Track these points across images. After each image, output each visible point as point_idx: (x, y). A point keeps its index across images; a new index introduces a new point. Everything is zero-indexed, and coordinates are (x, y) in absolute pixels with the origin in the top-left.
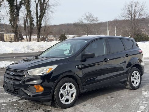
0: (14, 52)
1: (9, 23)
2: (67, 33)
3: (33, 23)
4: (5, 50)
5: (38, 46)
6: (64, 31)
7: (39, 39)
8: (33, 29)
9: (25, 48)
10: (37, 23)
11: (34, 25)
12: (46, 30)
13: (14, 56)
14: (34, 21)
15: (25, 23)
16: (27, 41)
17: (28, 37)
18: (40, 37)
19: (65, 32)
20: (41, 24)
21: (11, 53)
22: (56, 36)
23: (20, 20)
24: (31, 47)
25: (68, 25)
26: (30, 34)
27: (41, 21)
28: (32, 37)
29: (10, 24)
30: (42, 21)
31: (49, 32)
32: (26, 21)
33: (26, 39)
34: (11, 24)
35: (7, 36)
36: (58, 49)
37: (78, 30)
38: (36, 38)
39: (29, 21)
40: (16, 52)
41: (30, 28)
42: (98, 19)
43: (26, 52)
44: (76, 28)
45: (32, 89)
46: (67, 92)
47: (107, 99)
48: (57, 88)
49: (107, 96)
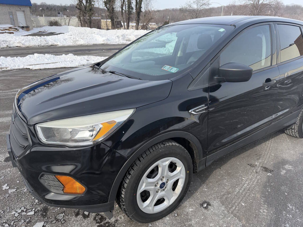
0: (105, 42)
1: (104, 5)
2: (172, 20)
3: (131, 7)
4: (96, 40)
6: (168, 17)
7: (138, 26)
8: (131, 14)
9: (119, 38)
10: (136, 6)
11: (132, 9)
12: (146, 15)
13: (105, 48)
14: (132, 3)
15: (122, 6)
16: (125, 29)
17: (126, 24)
18: (140, 24)
19: (169, 19)
20: (140, 7)
21: (103, 44)
22: (159, 24)
23: (116, 2)
24: (127, 36)
25: (173, 10)
26: (129, 20)
27: (141, 3)
28: (130, 24)
29: (105, 8)
30: (143, 3)
31: (150, 18)
32: (123, 3)
33: (123, 26)
34: (107, 8)
36: (159, 41)
37: (185, 16)
38: (135, 26)
39: (127, 3)
40: (109, 43)
41: (128, 12)
42: (209, 3)
43: (121, 44)
44: (183, 14)
45: (52, 183)
46: (160, 182)
47: (256, 175)
48: (128, 180)
49: (252, 162)
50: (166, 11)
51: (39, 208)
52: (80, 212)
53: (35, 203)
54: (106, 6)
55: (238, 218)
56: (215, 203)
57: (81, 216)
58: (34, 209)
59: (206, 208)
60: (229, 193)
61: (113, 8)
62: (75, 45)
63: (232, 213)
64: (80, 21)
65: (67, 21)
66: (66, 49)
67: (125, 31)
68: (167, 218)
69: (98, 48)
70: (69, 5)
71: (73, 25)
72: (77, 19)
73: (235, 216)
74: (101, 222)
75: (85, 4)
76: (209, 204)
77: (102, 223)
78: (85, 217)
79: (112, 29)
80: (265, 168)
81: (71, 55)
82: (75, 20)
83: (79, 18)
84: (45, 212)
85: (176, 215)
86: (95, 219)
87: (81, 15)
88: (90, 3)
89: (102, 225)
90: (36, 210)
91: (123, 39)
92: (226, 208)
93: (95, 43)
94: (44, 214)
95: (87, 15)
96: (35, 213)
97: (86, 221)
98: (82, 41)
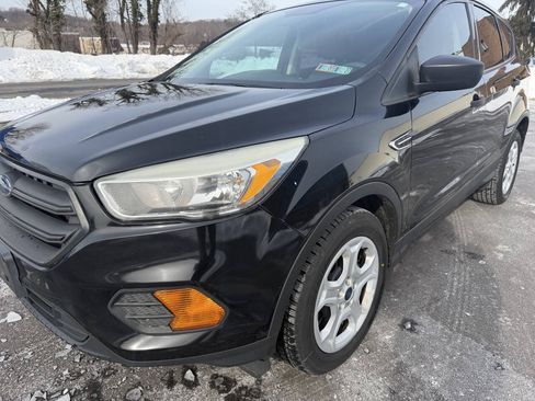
0: (98, 76)
3: (139, 12)
4: (78, 71)
5: (155, 64)
7: (155, 49)
8: (140, 26)
9: (124, 68)
10: (149, 11)
11: (141, 16)
12: (169, 29)
13: (99, 84)
14: (140, 5)
15: (122, 11)
16: (130, 53)
17: (131, 46)
20: (157, 14)
22: (190, 47)
24: (139, 65)
26: (136, 37)
27: (157, 7)
28: (139, 46)
29: (88, 14)
30: (160, 6)
32: (124, 5)
33: (127, 50)
34: (91, 13)
35: (84, 41)
38: (149, 49)
39: (130, 5)
40: (105, 76)
41: (134, 22)
45: (141, 313)
46: (346, 288)
47: (462, 266)
48: (301, 286)
49: (447, 247)
50: (201, 24)
51: (78, 387)
52: (176, 379)
53: (64, 378)
54: (89, 9)
55: (472, 336)
56: (424, 320)
57: (182, 386)
58: (66, 390)
59: (411, 330)
60: (436, 300)
61: (104, 15)
62: (37, 80)
63: (458, 331)
64: (38, 37)
65: (9, 38)
66: (21, 89)
67: (131, 56)
68: (354, 359)
69: (85, 85)
70: (7, 9)
71: (23, 46)
72: (31, 35)
73: (465, 334)
74: (229, 390)
75: (46, 6)
76: (413, 323)
77: (232, 391)
78: (191, 385)
79: (104, 53)
80: (470, 253)
81: (34, 97)
82: (26, 36)
83: (35, 31)
84: (95, 392)
85: (367, 351)
86: (212, 385)
87: (39, 26)
88: (56, 4)
89: (232, 394)
90: (72, 392)
91: (132, 70)
92: (444, 323)
93: (78, 77)
94: (95, 395)
95: (52, 27)
96: (71, 397)
97: (195, 393)
98: (50, 73)
